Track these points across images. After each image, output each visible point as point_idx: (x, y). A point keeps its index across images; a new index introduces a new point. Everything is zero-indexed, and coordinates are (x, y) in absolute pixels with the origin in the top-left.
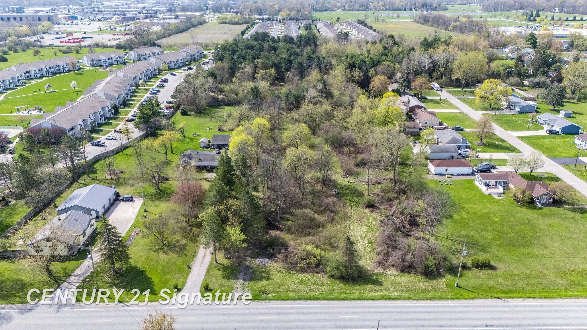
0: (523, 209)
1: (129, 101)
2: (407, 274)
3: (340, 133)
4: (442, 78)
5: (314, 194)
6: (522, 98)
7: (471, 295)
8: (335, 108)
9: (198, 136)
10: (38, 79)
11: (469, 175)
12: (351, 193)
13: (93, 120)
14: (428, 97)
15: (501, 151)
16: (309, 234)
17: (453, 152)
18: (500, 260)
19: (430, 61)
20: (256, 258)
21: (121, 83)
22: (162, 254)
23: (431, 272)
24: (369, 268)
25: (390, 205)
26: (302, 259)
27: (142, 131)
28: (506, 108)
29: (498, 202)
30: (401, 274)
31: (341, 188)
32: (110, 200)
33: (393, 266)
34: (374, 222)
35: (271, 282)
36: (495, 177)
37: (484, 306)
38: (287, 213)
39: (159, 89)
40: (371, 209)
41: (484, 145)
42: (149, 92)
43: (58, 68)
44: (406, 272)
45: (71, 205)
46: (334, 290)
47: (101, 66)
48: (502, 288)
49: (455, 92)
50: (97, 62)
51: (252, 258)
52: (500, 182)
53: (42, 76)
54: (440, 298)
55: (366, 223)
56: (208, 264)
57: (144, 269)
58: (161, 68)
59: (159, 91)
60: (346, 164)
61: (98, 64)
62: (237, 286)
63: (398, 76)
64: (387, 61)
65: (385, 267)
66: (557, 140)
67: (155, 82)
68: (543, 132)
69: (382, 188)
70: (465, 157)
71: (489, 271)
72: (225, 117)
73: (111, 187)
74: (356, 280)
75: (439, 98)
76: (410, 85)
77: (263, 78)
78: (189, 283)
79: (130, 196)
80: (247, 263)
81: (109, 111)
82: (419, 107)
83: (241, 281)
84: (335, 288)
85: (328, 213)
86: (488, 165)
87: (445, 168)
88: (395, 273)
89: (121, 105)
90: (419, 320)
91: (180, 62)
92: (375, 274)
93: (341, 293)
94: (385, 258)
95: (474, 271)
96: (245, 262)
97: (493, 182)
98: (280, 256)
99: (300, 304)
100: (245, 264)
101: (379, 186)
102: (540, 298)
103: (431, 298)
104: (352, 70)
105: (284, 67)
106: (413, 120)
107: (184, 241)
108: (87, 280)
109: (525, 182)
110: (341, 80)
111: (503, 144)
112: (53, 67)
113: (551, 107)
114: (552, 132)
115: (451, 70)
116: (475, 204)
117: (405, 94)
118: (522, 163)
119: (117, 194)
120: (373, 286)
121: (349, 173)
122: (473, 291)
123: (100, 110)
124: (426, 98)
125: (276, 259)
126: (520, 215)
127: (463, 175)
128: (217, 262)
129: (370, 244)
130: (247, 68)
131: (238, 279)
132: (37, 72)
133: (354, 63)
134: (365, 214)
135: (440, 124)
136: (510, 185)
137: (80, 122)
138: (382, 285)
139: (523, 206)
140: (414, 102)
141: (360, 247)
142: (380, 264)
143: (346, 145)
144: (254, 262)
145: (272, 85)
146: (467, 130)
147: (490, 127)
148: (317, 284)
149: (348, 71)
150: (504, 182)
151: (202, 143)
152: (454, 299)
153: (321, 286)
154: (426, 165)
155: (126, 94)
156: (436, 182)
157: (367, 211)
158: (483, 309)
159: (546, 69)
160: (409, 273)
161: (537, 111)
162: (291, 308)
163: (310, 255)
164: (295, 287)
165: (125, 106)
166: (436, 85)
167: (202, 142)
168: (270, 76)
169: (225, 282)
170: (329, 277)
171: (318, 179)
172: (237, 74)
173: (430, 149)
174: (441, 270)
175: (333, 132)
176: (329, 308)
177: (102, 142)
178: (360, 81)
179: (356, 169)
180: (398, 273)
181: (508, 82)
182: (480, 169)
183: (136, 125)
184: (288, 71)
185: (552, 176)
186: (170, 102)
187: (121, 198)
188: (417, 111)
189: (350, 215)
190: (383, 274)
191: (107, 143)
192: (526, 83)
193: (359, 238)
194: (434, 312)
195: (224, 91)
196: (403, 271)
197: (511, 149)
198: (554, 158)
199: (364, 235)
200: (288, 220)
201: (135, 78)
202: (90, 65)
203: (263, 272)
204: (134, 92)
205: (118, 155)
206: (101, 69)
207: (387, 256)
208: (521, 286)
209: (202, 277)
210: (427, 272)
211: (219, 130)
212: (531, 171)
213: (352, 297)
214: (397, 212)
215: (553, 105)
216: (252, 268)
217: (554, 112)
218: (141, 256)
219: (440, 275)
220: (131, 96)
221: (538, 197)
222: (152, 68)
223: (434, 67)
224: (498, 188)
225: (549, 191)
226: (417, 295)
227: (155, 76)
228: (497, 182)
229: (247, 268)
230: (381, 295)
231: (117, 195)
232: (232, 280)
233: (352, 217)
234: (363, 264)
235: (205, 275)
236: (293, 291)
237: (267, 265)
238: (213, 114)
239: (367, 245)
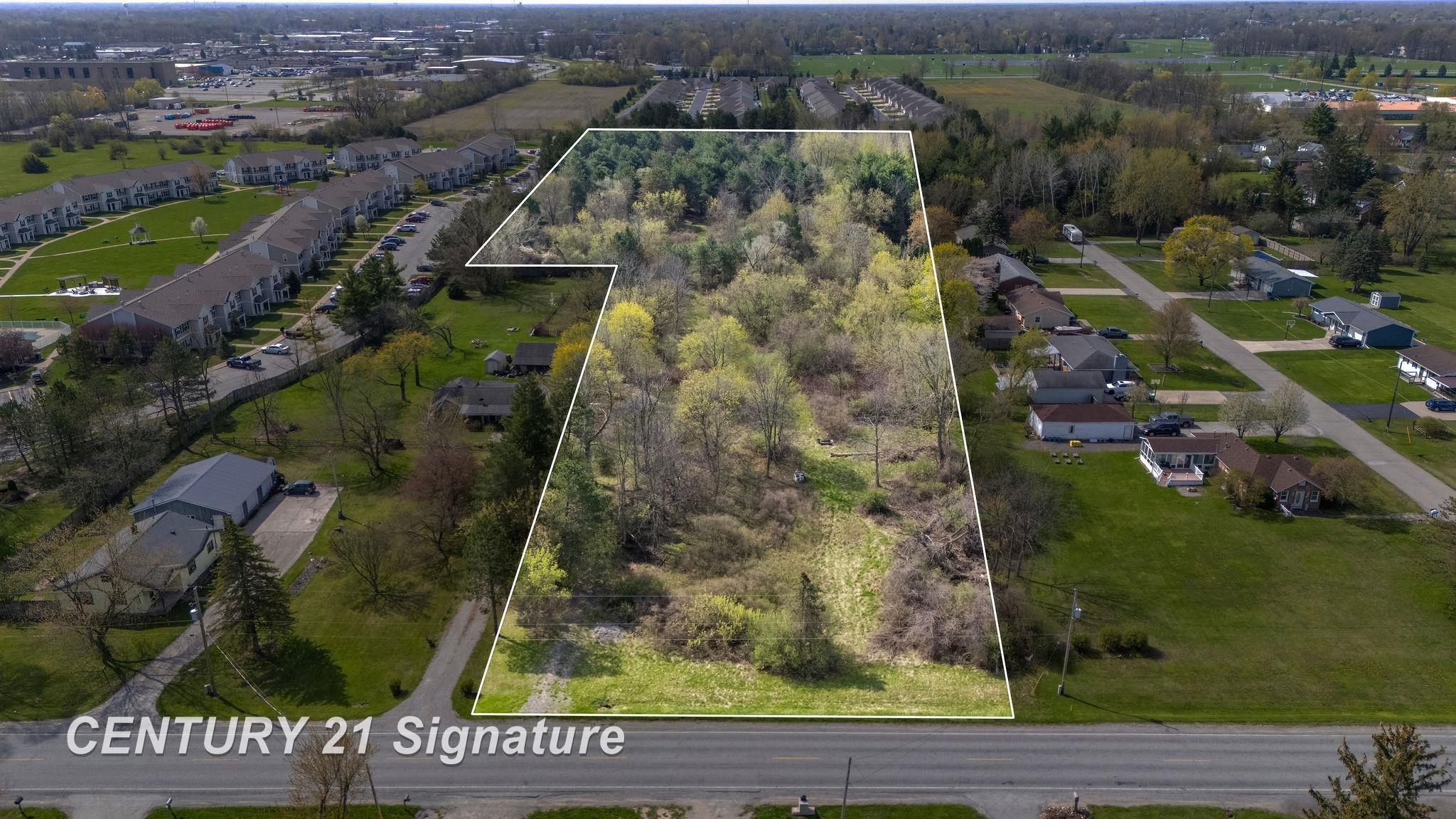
0: (1247, 521)
1: (327, 264)
2: (946, 666)
3: (822, 340)
4: (1090, 213)
5: (746, 481)
6: (1281, 263)
7: (1091, 714)
8: (815, 281)
9: (486, 346)
10: (116, 213)
11: (1126, 441)
12: (837, 481)
13: (236, 309)
14: (1051, 260)
15: (1212, 385)
16: (721, 573)
17: (1093, 387)
18: (1172, 637)
19: (1060, 171)
20: (591, 627)
21: (310, 222)
22: (372, 614)
24: (858, 651)
25: (925, 510)
26: (700, 628)
27: (352, 333)
28: (1240, 287)
29: (1187, 504)
30: (932, 664)
31: (814, 468)
32: (259, 490)
33: (915, 647)
34: (883, 548)
35: (621, 679)
36: (1188, 445)
37: (1119, 740)
38: (675, 525)
39: (403, 238)
40: (879, 517)
41: (1172, 372)
42: (379, 245)
43: (164, 189)
44: (946, 661)
45: (167, 499)
46: (768, 698)
47: (270, 183)
48: (1170, 700)
49: (1120, 247)
50: (259, 175)
51: (581, 622)
52: (1196, 457)
53: (127, 207)
55: (863, 550)
56: (478, 638)
57: (326, 648)
58: (412, 189)
59: (403, 242)
60: (830, 414)
61: (262, 178)
62: (539, 687)
63: (982, 207)
64: (956, 172)
65: (897, 649)
66: (1354, 362)
67: (395, 222)
68: (1321, 344)
69: (909, 468)
70: (1121, 400)
71: (1144, 662)
72: (552, 302)
73: (265, 461)
74: (822, 678)
75: (1078, 261)
76: (1007, 230)
77: (653, 213)
78: (427, 680)
79: (307, 482)
80: (570, 637)
81: (276, 288)
82: (1022, 282)
83: (551, 677)
84: (771, 694)
85: (773, 524)
86: (1175, 417)
87: (1070, 424)
88: (917, 663)
89: (306, 275)
90: (960, 767)
91: (458, 173)
92: (870, 665)
93: (784, 706)
94: (899, 629)
95: (1108, 661)
96: (566, 635)
97: (1180, 457)
98: (648, 621)
100: (565, 639)
101: (906, 464)
102: (1257, 722)
104: (866, 193)
105: (704, 187)
106: (1008, 312)
107: (427, 586)
108: (191, 670)
109: (1255, 457)
110: (841, 217)
111: (1222, 371)
112: (154, 185)
113: (1350, 284)
114: (1344, 344)
115: (1112, 194)
116: (1132, 508)
117: (993, 250)
118: (1253, 415)
119: (278, 477)
120: (862, 692)
121: (837, 434)
122: (1099, 705)
123: (253, 285)
124: (1046, 262)
125: (638, 628)
126: (1236, 534)
127: (1111, 441)
129: (867, 598)
130: (616, 189)
131: (544, 671)
132: (115, 196)
133: (871, 175)
134: (863, 530)
135: (1072, 323)
136: (1220, 465)
137: (205, 311)
138: (882, 689)
139: (1248, 514)
140: (1012, 269)
141: (842, 604)
142: (883, 642)
143: (833, 368)
144: (585, 634)
145: (672, 229)
146: (1135, 337)
147: (1189, 328)
148: (730, 686)
149: (858, 195)
150: (1207, 457)
151: (490, 364)
152: (1049, 722)
153: (738, 689)
154: (1023, 419)
155: (322, 248)
156: (1045, 456)
157: (869, 522)
158: (1115, 746)
159: (1345, 193)
160: (952, 663)
161: (1315, 291)
162: (663, 738)
163: (718, 618)
164: (677, 691)
165: (315, 278)
166: (1073, 231)
167: (491, 360)
168: (671, 207)
169: (514, 679)
170: (760, 670)
171: (759, 447)
172: (591, 201)
173: (1036, 377)
174: (1029, 659)
175: (806, 339)
176: (751, 738)
177: (255, 358)
178: (886, 219)
179: (855, 427)
180: (926, 663)
181: (1251, 224)
182: (1154, 427)
183: (337, 321)
184: (714, 197)
185: (1330, 445)
186: (425, 269)
187: (287, 487)
188: (1019, 291)
189: (828, 529)
190: (889, 665)
191: (266, 361)
192: (1297, 226)
193: (843, 583)
194: (999, 751)
195: (556, 242)
196: (936, 657)
197: (1237, 382)
198: (1340, 404)
199: (855, 577)
200: (678, 541)
201: (345, 211)
202: (242, 180)
203: (605, 657)
204: (340, 246)
205: (290, 389)
206: (268, 192)
207: (902, 624)
208: (1215, 696)
209: (461, 666)
210: (993, 661)
211: (537, 333)
212: (1278, 434)
214: (938, 524)
215: (1355, 278)
216: (579, 648)
217: (1358, 296)
218: (322, 619)
220: (333, 254)
221: (1284, 493)
222: (389, 187)
223: (1072, 187)
224: (1192, 472)
225: (1313, 478)
227: (396, 208)
228: (1189, 457)
229: (569, 647)
231: (279, 480)
232: (530, 675)
233: (832, 536)
234: (845, 643)
235: (468, 663)
236: (671, 700)
237: (616, 641)
238: (526, 297)
239: (858, 599)
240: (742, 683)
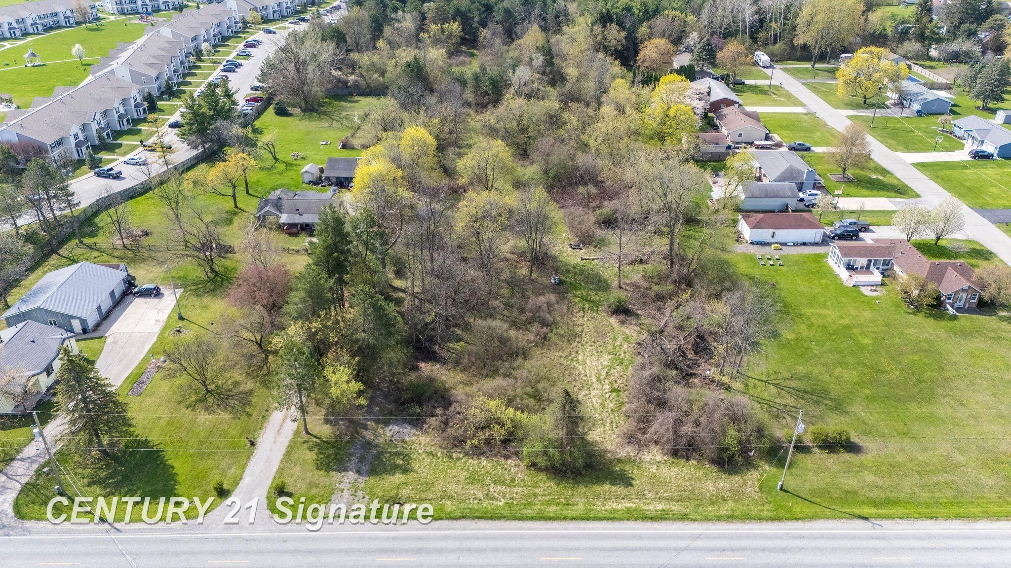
0: (920, 319)
1: (179, 84)
2: (682, 461)
3: (572, 157)
4: (775, 43)
5: (513, 283)
6: (924, 85)
7: (809, 510)
8: (566, 104)
9: (303, 158)
10: (16, 39)
11: (816, 244)
12: (587, 283)
13: (103, 125)
14: (747, 82)
15: (881, 193)
16: (495, 372)
17: (788, 197)
18: (869, 432)
19: (755, 8)
20: (387, 423)
21: (164, 49)
22: (203, 412)
23: (731, 457)
24: (609, 447)
25: (659, 309)
26: (477, 428)
27: (196, 147)
28: (895, 105)
29: (870, 303)
30: (671, 460)
31: (568, 271)
32: (112, 294)
33: (656, 443)
34: (625, 346)
35: (411, 476)
36: (866, 251)
37: (833, 537)
38: (456, 325)
39: (240, 61)
40: (622, 317)
41: (848, 181)
42: (221, 67)
43: (55, 19)
44: (683, 457)
45: (31, 306)
46: (535, 495)
47: (138, 13)
48: (871, 495)
49: (799, 71)
50: (129, 7)
51: (377, 422)
52: (876, 261)
53: (25, 34)
54: (746, 517)
55: (610, 348)
56: (290, 436)
57: (161, 446)
58: (249, 19)
59: (241, 65)
60: (580, 223)
61: (132, 9)
62: (342, 486)
63: (693, 38)
64: (673, 9)
65: (641, 445)
66: (989, 172)
67: (234, 48)
68: (962, 155)
69: (645, 272)
70: (810, 207)
71: (846, 456)
72: (356, 119)
73: (119, 266)
74: (580, 474)
75: (767, 82)
76: (714, 58)
77: (436, 42)
78: (247, 479)
79: (152, 286)
80: (368, 435)
81: (136, 106)
82: (728, 103)
83: (351, 475)
84: (537, 491)
85: (536, 327)
86: (855, 223)
87: (771, 231)
88: (659, 458)
89: (162, 93)
90: (701, 567)
91: (285, 6)
92: (619, 461)
93: (549, 503)
94: (642, 425)
95: (818, 455)
96: (365, 433)
97: (862, 261)
98: (433, 421)
99: (465, 529)
100: (364, 437)
101: (642, 267)
102: (947, 518)
103: (728, 517)
104: (604, 26)
105: (476, 19)
106: (715, 128)
107: (249, 385)
108: (46, 469)
109: (926, 263)
110: (584, 46)
111: (887, 180)
112: (46, 16)
113: (980, 103)
114: (980, 156)
115: (794, 28)
116: (825, 306)
117: (704, 74)
118: (921, 221)
119: (129, 281)
120: (614, 488)
121: (585, 240)
122: (814, 500)
123: (116, 105)
124: (743, 84)
125: (426, 426)
126: (911, 331)
127: (804, 244)
128: (308, 433)
129: (614, 394)
130: (407, 21)
131: (345, 470)
132: (15, 25)
133: (608, 12)
134: (608, 329)
135: (767, 138)
136: (895, 268)
137: (75, 129)
138: (631, 485)
139: (919, 311)
140: (720, 91)
141: (594, 400)
142: (630, 438)
143: (583, 181)
144: (381, 431)
145: (451, 54)
146: (817, 150)
147: (864, 144)
148: (502, 483)
149: (598, 28)
150: (885, 261)
151: (306, 175)
152: (773, 519)
153: (510, 486)
154: (735, 222)
155: (175, 71)
156: (751, 258)
157: (614, 321)
158: (831, 543)
159: (973, 27)
160: (688, 459)
161: (953, 111)
162: (446, 538)
163: (492, 420)
164: (458, 488)
165: (170, 96)
166: (763, 57)
167: (306, 172)
168: (450, 36)
169: (319, 476)
170: (527, 467)
171: (524, 253)
172: (387, 31)
173: (745, 191)
174: (751, 454)
175: (560, 154)
176: (522, 537)
177: (116, 170)
178: (620, 48)
179: (600, 233)
180: (666, 458)
181: (900, 51)
182: (838, 232)
183: (182, 136)
184: (484, 27)
185: (978, 247)
186: (255, 89)
187: (136, 290)
188: (725, 111)
189: (580, 329)
190: (635, 461)
191: (127, 170)
192: (934, 53)
193: (594, 380)
194: (733, 550)
195: (360, 67)
196: (675, 453)
197: (900, 190)
198: (982, 210)
199: (604, 374)
200: (459, 340)
201: (194, 39)
202: (116, 11)
203: (398, 454)
204: (191, 68)
205: (144, 197)
206: (135, 20)
207: (645, 421)
208: (909, 490)
209: (276, 465)
210: (722, 459)
211: (345, 146)
212: (938, 238)
213: (570, 513)
214: (671, 324)
215: (986, 98)
216: (377, 446)
217: (986, 113)
218: (159, 418)
219: (749, 464)
220: (185, 75)
221: (951, 295)
222: (229, 18)
223: (762, 21)
224: (872, 273)
225: (973, 282)
226: (701, 509)
227: (236, 35)
228: (870, 261)
229: (368, 445)
230: (629, 510)
231: (130, 283)
232: (334, 473)
233: (583, 335)
234: (598, 438)
235: (282, 461)
236: (452, 497)
237: (406, 439)
238: (336, 113)
239: (607, 396)
240: (513, 480)
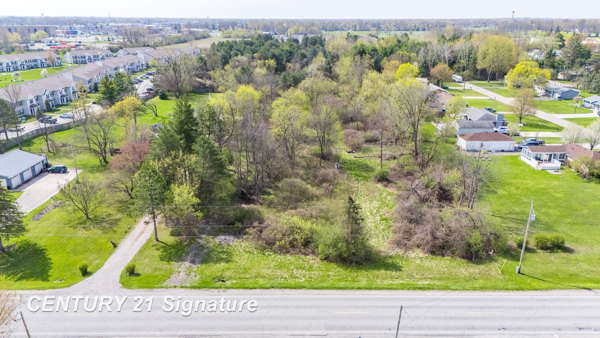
0: (593, 184)
2: (440, 257)
4: (464, 70)
7: (543, 285)
10: (10, 71)
11: (511, 151)
12: (359, 168)
13: (50, 98)
14: (449, 88)
16: (296, 207)
17: (488, 129)
18: (576, 241)
19: (450, 51)
20: (217, 236)
22: (82, 229)
23: (477, 252)
24: (383, 249)
25: (410, 180)
26: (284, 235)
28: (544, 95)
29: (555, 177)
30: (431, 256)
31: (346, 163)
33: (418, 246)
34: (389, 197)
35: (232, 265)
37: (568, 300)
38: (269, 187)
40: (385, 183)
41: (524, 125)
43: (35, 63)
44: (439, 255)
46: (328, 276)
48: (590, 276)
49: (480, 84)
51: (210, 235)
53: (16, 70)
54: (495, 288)
55: (378, 198)
56: (144, 242)
57: (46, 248)
61: (82, 61)
62: (179, 270)
65: (407, 248)
67: (140, 75)
68: (593, 115)
69: (398, 163)
71: (564, 255)
73: (41, 155)
74: (362, 264)
75: (462, 88)
78: (107, 265)
80: (202, 242)
81: (73, 93)
83: (187, 264)
84: (330, 273)
85: (325, 185)
86: (535, 140)
87: (480, 143)
88: (421, 255)
90: (466, 318)
92: (391, 257)
93: (339, 280)
94: (406, 237)
95: (542, 254)
96: (200, 241)
98: (252, 231)
99: (274, 294)
100: (199, 243)
101: (396, 161)
103: (482, 288)
104: (361, 56)
107: (119, 216)
111: (548, 125)
116: (525, 179)
120: (389, 272)
121: (356, 148)
122: (545, 279)
123: (60, 89)
124: (446, 87)
125: (245, 236)
126: (590, 190)
127: (503, 151)
128: (157, 240)
129: (383, 222)
131: (183, 261)
132: (10, 64)
133: (363, 50)
134: (376, 189)
136: (569, 159)
137: (31, 97)
138: (401, 270)
139: (592, 181)
141: (369, 225)
142: (398, 243)
144: (212, 240)
148: (304, 268)
149: (357, 57)
150: (561, 155)
152: (517, 290)
153: (309, 271)
154: (454, 142)
156: (469, 157)
157: (379, 186)
158: (568, 304)
160: (443, 255)
163: (295, 229)
164: (269, 272)
166: (457, 77)
168: (269, 67)
169: (164, 265)
170: (322, 259)
171: (315, 153)
172: (231, 62)
174: (491, 253)
176: (319, 299)
178: (372, 66)
179: (365, 146)
180: (427, 255)
184: (289, 62)
186: (150, 90)
187: (51, 169)
188: (438, 94)
189: (356, 189)
190: (403, 257)
192: (560, 76)
193: (368, 214)
195: (213, 78)
196: (433, 253)
197: (558, 129)
199: (375, 211)
200: (270, 194)
201: (116, 69)
202: (73, 62)
203: (223, 252)
207: (409, 234)
210: (471, 253)
212: (592, 148)
213: (356, 285)
215: (599, 91)
216: (208, 248)
218: (49, 232)
219: (490, 259)
222: (139, 62)
223: (455, 58)
224: (553, 162)
226: (459, 284)
228: (551, 155)
229: (202, 247)
230: (402, 284)
231: (47, 165)
232: (174, 263)
233: (359, 192)
234: (374, 244)
235: (135, 256)
236: (265, 277)
237: (231, 244)
239: (379, 222)
240: (311, 267)
